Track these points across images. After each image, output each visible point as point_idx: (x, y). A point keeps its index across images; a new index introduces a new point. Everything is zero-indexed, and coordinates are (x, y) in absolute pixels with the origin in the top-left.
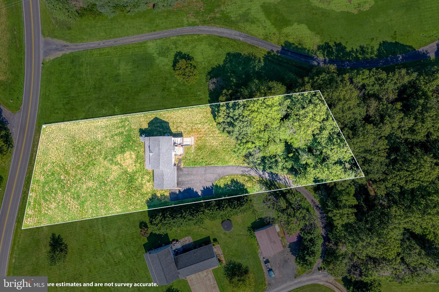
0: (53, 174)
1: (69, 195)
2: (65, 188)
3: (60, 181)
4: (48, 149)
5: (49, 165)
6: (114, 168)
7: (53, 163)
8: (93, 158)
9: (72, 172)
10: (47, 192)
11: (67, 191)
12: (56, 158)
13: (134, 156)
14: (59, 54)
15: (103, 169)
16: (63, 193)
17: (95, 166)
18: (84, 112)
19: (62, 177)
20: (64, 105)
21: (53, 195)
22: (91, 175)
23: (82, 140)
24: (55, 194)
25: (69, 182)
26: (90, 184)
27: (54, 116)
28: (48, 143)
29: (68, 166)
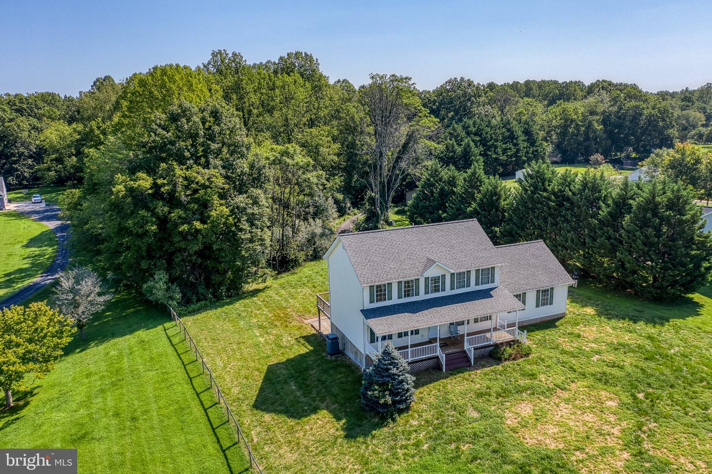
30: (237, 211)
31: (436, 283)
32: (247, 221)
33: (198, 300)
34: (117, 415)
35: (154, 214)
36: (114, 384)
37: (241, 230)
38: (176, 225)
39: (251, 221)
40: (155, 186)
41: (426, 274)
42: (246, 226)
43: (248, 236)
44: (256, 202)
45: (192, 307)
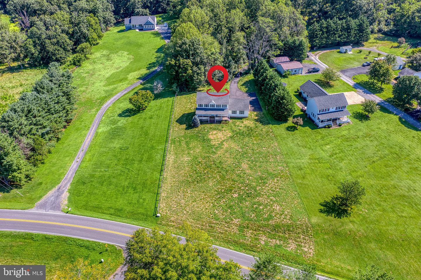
0: (230, 208)
1: (260, 188)
2: (251, 193)
3: (241, 199)
4: (193, 212)
5: (217, 212)
6: (226, 145)
7: (214, 206)
8: (212, 163)
9: (228, 184)
10: (256, 216)
11: (255, 190)
12: (207, 203)
13: (215, 132)
14: (66, 195)
15: (227, 155)
16: (259, 195)
17: (222, 161)
18: (152, 173)
19: (236, 195)
20: (136, 193)
21: (261, 207)
22: (234, 165)
23: (188, 174)
24: (260, 205)
25: (242, 188)
26: (244, 166)
27: (147, 204)
28: (185, 212)
29: (219, 188)
30: (194, 72)
31: (213, 106)
32: (196, 74)
33: (184, 91)
34: (157, 115)
35: (175, 70)
36: (159, 109)
37: (194, 77)
38: (180, 74)
39: (198, 74)
40: (176, 63)
41: (210, 104)
42: (196, 75)
43: (196, 78)
44: (200, 69)
45: (182, 93)
